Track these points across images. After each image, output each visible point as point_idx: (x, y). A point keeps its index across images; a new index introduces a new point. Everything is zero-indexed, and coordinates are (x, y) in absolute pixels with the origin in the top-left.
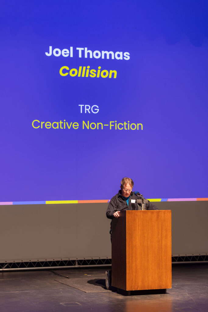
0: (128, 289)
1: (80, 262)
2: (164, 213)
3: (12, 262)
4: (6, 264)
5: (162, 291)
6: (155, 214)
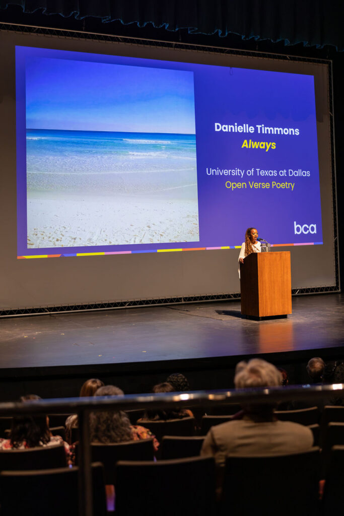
0: (261, 315)
1: (185, 299)
2: (285, 254)
3: (133, 300)
4: (128, 302)
6: (279, 255)
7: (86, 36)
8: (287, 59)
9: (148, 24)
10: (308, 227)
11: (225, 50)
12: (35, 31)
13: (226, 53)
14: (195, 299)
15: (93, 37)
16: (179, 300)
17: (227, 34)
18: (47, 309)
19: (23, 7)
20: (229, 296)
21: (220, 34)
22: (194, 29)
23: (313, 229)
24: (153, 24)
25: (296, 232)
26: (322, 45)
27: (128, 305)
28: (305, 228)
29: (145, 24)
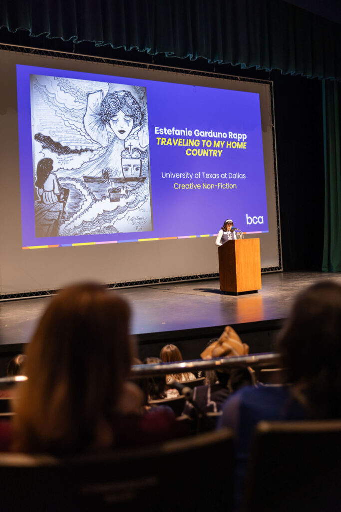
0: (238, 291)
1: (162, 280)
2: (256, 240)
4: (116, 284)
5: (255, 292)
6: (251, 241)
7: (76, 57)
8: (238, 80)
9: (133, 48)
10: (257, 218)
11: (190, 71)
12: (32, 51)
13: (190, 74)
14: (170, 280)
15: (81, 58)
16: (156, 281)
17: (197, 58)
18: (49, 291)
19: (30, 31)
20: (197, 277)
21: (191, 58)
22: (170, 53)
23: (260, 220)
24: (138, 48)
25: (248, 223)
26: (270, 68)
27: (115, 287)
28: (255, 219)
29: (131, 48)
